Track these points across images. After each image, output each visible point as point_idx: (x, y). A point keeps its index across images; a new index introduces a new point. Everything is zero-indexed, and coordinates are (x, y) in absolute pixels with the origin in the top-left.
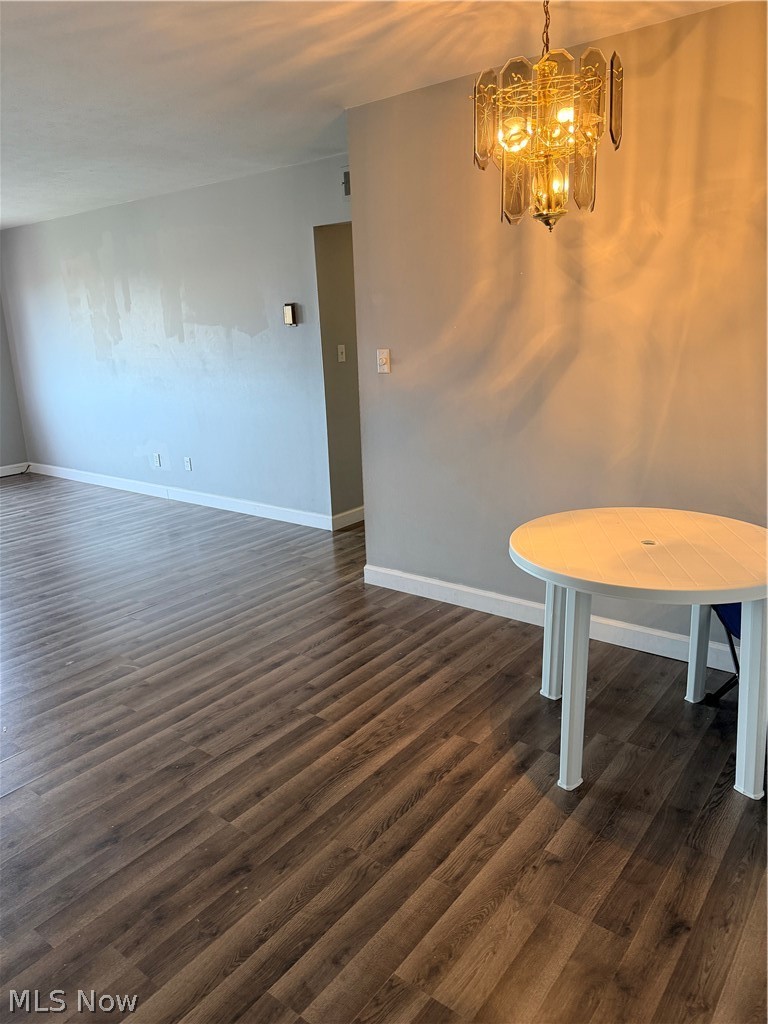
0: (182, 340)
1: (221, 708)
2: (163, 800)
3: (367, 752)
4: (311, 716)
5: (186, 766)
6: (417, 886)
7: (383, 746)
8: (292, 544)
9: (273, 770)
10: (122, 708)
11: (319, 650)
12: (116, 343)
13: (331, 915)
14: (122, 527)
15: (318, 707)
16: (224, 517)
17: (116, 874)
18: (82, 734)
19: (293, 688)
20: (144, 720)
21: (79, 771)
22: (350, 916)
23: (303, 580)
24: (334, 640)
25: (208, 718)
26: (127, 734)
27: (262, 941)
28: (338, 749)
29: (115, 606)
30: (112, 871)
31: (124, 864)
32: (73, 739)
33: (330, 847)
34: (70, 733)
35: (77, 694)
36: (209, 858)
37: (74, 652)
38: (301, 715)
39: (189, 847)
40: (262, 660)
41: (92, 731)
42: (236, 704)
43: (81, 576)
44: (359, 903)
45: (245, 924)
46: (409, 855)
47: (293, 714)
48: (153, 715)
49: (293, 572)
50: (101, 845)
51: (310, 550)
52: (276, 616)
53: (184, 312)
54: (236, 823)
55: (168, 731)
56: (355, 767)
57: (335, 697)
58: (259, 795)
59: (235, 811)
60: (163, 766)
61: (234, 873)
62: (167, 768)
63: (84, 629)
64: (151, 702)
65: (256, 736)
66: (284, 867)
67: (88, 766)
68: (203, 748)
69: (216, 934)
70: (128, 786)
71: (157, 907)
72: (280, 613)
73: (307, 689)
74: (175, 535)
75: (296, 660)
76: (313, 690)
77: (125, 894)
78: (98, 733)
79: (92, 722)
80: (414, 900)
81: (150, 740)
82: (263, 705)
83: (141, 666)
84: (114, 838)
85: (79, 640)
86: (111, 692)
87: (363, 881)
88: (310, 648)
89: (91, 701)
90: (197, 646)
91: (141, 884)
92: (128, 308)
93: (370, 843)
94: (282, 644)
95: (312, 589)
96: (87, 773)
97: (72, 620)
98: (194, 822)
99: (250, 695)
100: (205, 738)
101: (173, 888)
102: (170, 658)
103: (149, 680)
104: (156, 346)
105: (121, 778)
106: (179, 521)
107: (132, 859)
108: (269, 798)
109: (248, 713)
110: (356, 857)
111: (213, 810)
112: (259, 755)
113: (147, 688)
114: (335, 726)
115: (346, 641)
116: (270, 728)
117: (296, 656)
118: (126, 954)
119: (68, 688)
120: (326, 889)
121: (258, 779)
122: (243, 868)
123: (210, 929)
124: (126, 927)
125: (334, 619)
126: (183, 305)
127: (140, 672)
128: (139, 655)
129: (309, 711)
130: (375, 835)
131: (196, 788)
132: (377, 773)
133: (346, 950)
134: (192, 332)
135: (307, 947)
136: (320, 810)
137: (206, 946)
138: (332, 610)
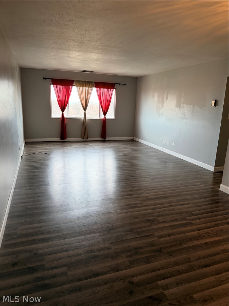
0: (180, 108)
1: (165, 210)
2: (144, 227)
3: (204, 237)
4: (190, 221)
5: (152, 221)
6: (208, 277)
7: (209, 237)
8: (199, 172)
9: (175, 231)
10: (140, 202)
11: (198, 204)
12: (162, 108)
13: (179, 273)
14: (152, 158)
15: (193, 220)
16: (180, 160)
17: (129, 239)
18: (130, 205)
19: (187, 212)
20: (145, 206)
21: (127, 212)
22: (184, 276)
23: (199, 184)
24: (204, 203)
25: (161, 211)
26: (140, 208)
27: (159, 270)
28: (195, 233)
29: (145, 177)
30: (128, 238)
31: (132, 238)
32: (127, 205)
33: (184, 256)
34: (127, 203)
35: (131, 195)
36: (152, 245)
37: (132, 185)
38: (187, 220)
39: (148, 240)
40: (180, 202)
41: (132, 205)
42: (169, 211)
43: (139, 167)
44: (189, 273)
45: (156, 264)
46: (208, 268)
47: (184, 219)
48: (147, 206)
49: (196, 181)
50: (128, 231)
51: (204, 176)
52: (187, 191)
53: (182, 101)
54: (161, 240)
55: (150, 211)
56: (199, 239)
57: (199, 219)
58: (169, 235)
59: (162, 237)
60: (146, 219)
61: (157, 251)
62: (147, 220)
63: (136, 180)
64: (147, 203)
65: (173, 221)
66: (171, 255)
67: (129, 212)
68: (158, 218)
69: (148, 263)
70: (137, 220)
71: (137, 250)
72: (189, 191)
73: (191, 214)
74: (165, 162)
75: (190, 205)
76: (193, 215)
77: (130, 244)
78: (133, 206)
79: (132, 203)
80: (206, 280)
81: (146, 211)
82: (177, 214)
83: (147, 193)
84: (131, 231)
85: (135, 182)
86: (139, 197)
87: (192, 269)
88: (195, 203)
89: (134, 198)
90: (163, 193)
91: (134, 244)
92: (167, 99)
93: (197, 260)
94: (187, 199)
95: (201, 187)
96: (129, 214)
97: (134, 177)
98: (151, 235)
99: (174, 210)
100: (159, 216)
101: (141, 248)
102: (155, 194)
103: (148, 197)
104: (172, 110)
105: (136, 218)
106: (167, 159)
107: (133, 237)
108: (172, 237)
109: (172, 214)
110: (191, 262)
111: (156, 234)
112: (172, 226)
113: (147, 199)
114: (196, 226)
115: (208, 205)
116: (177, 220)
117: (191, 204)
118: (127, 257)
119: (130, 193)
120: (180, 266)
121: (170, 231)
122: (160, 251)
123: (147, 260)
124: (128, 252)
125: (205, 197)
126: (182, 99)
127: (147, 195)
128: (148, 190)
129: (190, 220)
130: (199, 259)
131: (153, 227)
132: (206, 243)
133: (181, 283)
134: (183, 107)
135: (170, 277)
136: (185, 246)
137: (145, 264)
138: (205, 195)
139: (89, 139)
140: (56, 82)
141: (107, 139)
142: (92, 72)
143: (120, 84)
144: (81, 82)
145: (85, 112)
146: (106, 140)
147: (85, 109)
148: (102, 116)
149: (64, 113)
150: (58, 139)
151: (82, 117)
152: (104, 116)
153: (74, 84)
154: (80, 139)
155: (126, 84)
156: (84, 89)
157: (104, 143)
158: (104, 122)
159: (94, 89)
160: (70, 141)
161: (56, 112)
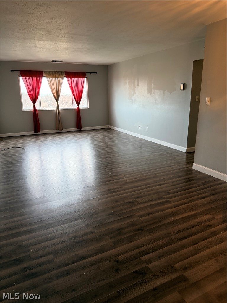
0: (151, 94)
1: (143, 192)
2: (125, 209)
3: (181, 212)
4: (167, 199)
5: (132, 203)
6: (186, 248)
7: (186, 212)
8: (172, 154)
9: (154, 209)
10: (120, 186)
11: (173, 184)
12: (134, 95)
13: (161, 247)
14: (128, 144)
15: (170, 198)
16: (154, 144)
17: (112, 222)
18: (110, 190)
19: (164, 192)
20: (124, 190)
21: (108, 197)
22: (165, 249)
23: (173, 165)
24: (179, 182)
25: (140, 193)
26: (120, 192)
27: (142, 247)
28: (173, 209)
29: (123, 162)
30: (111, 221)
31: (114, 220)
32: (108, 190)
33: (164, 232)
35: (110, 181)
36: (133, 224)
37: (112, 171)
38: (164, 198)
39: (129, 221)
40: (157, 183)
41: (112, 190)
42: (147, 191)
43: (116, 154)
44: (169, 247)
45: (139, 241)
46: (186, 240)
47: (162, 198)
48: (127, 189)
49: (171, 162)
50: (110, 215)
51: (177, 157)
52: (163, 172)
53: (153, 86)
54: (141, 219)
55: (130, 194)
56: (177, 215)
57: (175, 196)
58: (149, 214)
59: (142, 216)
60: (127, 201)
61: (138, 230)
62: (128, 202)
63: (115, 166)
64: (127, 186)
65: (151, 201)
66: (151, 233)
67: (110, 197)
68: (137, 200)
69: (131, 241)
70: (118, 203)
71: (119, 231)
72: (164, 172)
73: (167, 193)
74: (141, 148)
75: (166, 185)
76: (169, 193)
77: (113, 226)
78: (113, 190)
79: (112, 188)
80: (185, 251)
81: (125, 195)
82: (154, 194)
83: (126, 178)
84: (113, 214)
85: (113, 169)
86: (118, 182)
87: (171, 242)
88: (171, 183)
89: (113, 183)
90: (141, 176)
91: (116, 226)
92: (138, 85)
93: (176, 234)
94: (163, 180)
95: (175, 167)
96: (109, 199)
97: (112, 164)
98: (132, 216)
99: (152, 190)
100: (138, 198)
101: (123, 228)
102: (133, 177)
103: (127, 181)
104: (144, 96)
105: (117, 201)
106: (143, 144)
108: (151, 216)
109: (150, 195)
110: (171, 236)
111: (136, 214)
112: (151, 205)
113: (126, 183)
114: (174, 203)
115: (182, 183)
116: (155, 200)
117: (167, 184)
118: (111, 238)
119: (109, 179)
120: (161, 241)
121: (150, 210)
122: (141, 229)
123: (130, 239)
124: (111, 233)
125: (180, 177)
126: (153, 84)
127: (125, 179)
128: (126, 175)
129: (167, 198)
130: (178, 233)
131: (134, 208)
132: (183, 218)
133: (163, 256)
134: (154, 92)
135: (152, 252)
136: (165, 222)
137: (128, 243)
138: (180, 174)
139: (64, 130)
140: (25, 73)
141: (83, 129)
142: (61, 61)
143: (91, 73)
144: (50, 73)
145: (57, 103)
146: (81, 130)
147: (57, 100)
148: (76, 106)
149: (35, 105)
150: (32, 133)
151: (55, 108)
152: (77, 106)
153: (44, 75)
154: (55, 131)
155: (97, 73)
156: (55, 80)
157: (79, 133)
158: (78, 112)
159: (65, 79)
160: (44, 134)
161: (27, 105)
